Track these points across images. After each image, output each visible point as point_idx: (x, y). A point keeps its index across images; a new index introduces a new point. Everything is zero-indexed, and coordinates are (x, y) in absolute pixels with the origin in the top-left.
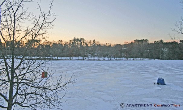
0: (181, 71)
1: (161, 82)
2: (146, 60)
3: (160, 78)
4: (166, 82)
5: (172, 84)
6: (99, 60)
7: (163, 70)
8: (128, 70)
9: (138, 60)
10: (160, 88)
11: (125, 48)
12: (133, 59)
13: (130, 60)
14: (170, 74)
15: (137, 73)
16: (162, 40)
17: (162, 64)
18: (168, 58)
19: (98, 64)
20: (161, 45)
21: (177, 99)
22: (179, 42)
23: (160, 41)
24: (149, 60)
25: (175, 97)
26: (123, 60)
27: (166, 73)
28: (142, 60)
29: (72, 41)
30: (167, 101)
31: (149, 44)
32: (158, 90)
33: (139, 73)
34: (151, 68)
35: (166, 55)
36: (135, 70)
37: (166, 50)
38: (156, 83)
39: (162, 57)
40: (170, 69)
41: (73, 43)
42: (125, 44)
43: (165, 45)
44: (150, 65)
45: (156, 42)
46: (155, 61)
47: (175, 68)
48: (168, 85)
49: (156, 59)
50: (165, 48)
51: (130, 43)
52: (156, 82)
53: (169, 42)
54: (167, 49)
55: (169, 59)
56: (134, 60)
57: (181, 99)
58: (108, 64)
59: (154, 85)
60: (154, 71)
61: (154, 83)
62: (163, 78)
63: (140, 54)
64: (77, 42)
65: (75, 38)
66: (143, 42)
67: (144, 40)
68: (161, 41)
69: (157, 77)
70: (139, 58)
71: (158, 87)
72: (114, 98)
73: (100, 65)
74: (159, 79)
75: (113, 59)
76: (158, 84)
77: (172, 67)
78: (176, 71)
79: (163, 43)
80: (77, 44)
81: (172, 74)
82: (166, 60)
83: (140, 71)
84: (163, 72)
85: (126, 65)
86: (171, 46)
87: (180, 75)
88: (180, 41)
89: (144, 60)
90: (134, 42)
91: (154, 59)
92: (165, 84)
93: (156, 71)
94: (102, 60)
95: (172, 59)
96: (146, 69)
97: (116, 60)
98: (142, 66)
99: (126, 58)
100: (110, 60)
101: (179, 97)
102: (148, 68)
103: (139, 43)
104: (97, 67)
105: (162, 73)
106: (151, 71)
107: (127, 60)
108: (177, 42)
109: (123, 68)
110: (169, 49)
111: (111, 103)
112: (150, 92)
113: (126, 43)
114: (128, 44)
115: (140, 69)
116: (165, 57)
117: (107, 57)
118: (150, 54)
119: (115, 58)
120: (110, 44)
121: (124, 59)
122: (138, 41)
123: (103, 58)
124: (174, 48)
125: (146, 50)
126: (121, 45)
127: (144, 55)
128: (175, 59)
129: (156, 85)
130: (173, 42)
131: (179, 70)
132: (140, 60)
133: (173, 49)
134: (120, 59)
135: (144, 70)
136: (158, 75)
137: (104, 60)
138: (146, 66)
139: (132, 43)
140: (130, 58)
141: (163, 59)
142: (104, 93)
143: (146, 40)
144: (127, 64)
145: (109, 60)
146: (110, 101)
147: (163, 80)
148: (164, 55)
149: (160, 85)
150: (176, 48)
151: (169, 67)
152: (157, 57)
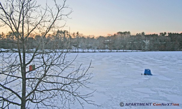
0: (163, 62)
1: (148, 73)
2: (129, 52)
3: (147, 69)
4: (152, 73)
5: (157, 74)
6: (83, 52)
7: (146, 61)
8: (114, 62)
9: (121, 52)
10: (148, 79)
11: (108, 40)
12: (116, 50)
13: (114, 52)
14: (154, 64)
15: (123, 64)
16: (143, 32)
18: (149, 49)
19: (83, 56)
20: (143, 37)
21: (165, 88)
22: (159, 34)
23: (142, 33)
24: (131, 51)
25: (163, 86)
26: (106, 52)
27: (150, 64)
28: (125, 52)
29: (56, 34)
30: (157, 90)
31: (131, 36)
32: (146, 80)
33: (125, 64)
34: (135, 59)
35: (148, 47)
36: (120, 61)
37: (147, 42)
38: (143, 74)
39: (144, 49)
40: (152, 60)
41: (56, 35)
42: (108, 37)
43: (147, 38)
44: (133, 57)
45: (138, 34)
46: (137, 52)
47: (157, 59)
49: (138, 51)
50: (147, 40)
51: (113, 35)
52: (143, 72)
53: (150, 35)
54: (148, 41)
55: (151, 50)
56: (117, 52)
57: (168, 88)
58: (93, 56)
60: (138, 62)
61: (142, 74)
63: (123, 46)
64: (60, 34)
65: (58, 30)
66: (126, 34)
67: (126, 32)
68: (143, 33)
70: (122, 49)
71: (145, 77)
72: (106, 89)
73: (86, 57)
75: (97, 50)
76: (145, 74)
77: (154, 58)
78: (158, 62)
79: (145, 35)
80: (61, 36)
81: (156, 65)
82: (148, 51)
83: (126, 63)
84: (147, 63)
85: (110, 57)
86: (152, 38)
87: (163, 65)
88: (160, 34)
89: (127, 52)
90: (117, 34)
91: (136, 51)
92: (152, 75)
93: (140, 62)
94: (86, 52)
95: (153, 51)
96: (131, 61)
97: (100, 52)
98: (126, 57)
99: (110, 50)
100: (95, 52)
101: (167, 86)
102: (132, 59)
103: (121, 35)
104: (83, 59)
105: (146, 64)
106: (136, 62)
107: (111, 52)
108: (157, 35)
109: (108, 60)
110: (151, 41)
111: (105, 94)
112: (139, 83)
113: (109, 35)
114: (111, 36)
115: (125, 61)
116: (147, 48)
117: (91, 49)
118: (132, 46)
119: (99, 50)
120: (93, 36)
121: (107, 50)
122: (121, 33)
123: (87, 50)
124: (154, 40)
125: (129, 42)
126: (104, 37)
127: (127, 47)
128: (156, 50)
129: (143, 76)
130: (153, 35)
131: (161, 60)
132: (123, 52)
134: (104, 50)
135: (129, 62)
136: (143, 66)
137: (88, 52)
138: (130, 58)
139: (115, 35)
140: (113, 50)
141: (144, 50)
142: (95, 84)
143: (129, 33)
144: (112, 56)
145: (93, 52)
146: (104, 93)
147: (150, 71)
148: (146, 47)
149: (147, 75)
150: (156, 40)
151: (151, 59)
152: (139, 49)
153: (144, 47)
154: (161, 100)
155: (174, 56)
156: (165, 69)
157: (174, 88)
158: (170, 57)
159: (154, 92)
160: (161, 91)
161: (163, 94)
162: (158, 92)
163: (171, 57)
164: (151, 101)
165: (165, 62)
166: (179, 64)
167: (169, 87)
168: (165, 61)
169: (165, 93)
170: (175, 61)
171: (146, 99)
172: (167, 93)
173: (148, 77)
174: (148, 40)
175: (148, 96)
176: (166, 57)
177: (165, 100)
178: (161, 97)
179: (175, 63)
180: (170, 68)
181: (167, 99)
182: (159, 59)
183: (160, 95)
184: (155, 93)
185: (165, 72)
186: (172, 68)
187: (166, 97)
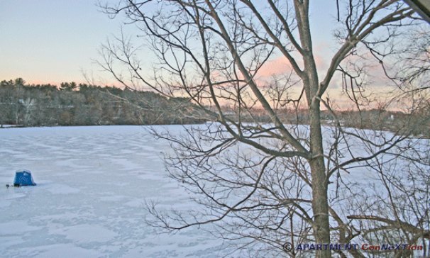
0: (65, 152)
1: (23, 180)
3: (22, 171)
4: (35, 179)
5: (49, 181)
7: (24, 151)
10: (24, 195)
14: (42, 158)
16: (20, 79)
17: (22, 137)
18: (34, 122)
20: (20, 91)
21: (63, 212)
22: (59, 87)
23: (17, 80)
25: (58, 208)
27: (34, 159)
30: (43, 221)
32: (19, 199)
35: (31, 116)
37: (30, 104)
38: (13, 184)
39: (21, 120)
40: (40, 148)
43: (28, 93)
45: (5, 81)
46: (2, 129)
47: (51, 145)
48: (40, 185)
49: (4, 126)
50: (29, 99)
52: (12, 180)
53: (38, 86)
54: (33, 101)
55: (38, 124)
57: (71, 211)
59: (6, 189)
60: (2, 155)
61: (8, 186)
62: (28, 169)
68: (19, 81)
69: (12, 169)
71: (18, 192)
74: (19, 175)
76: (17, 185)
77: (45, 143)
78: (54, 151)
79: (24, 87)
81: (48, 158)
82: (30, 126)
84: (26, 156)
86: (41, 95)
87: (64, 159)
88: (62, 85)
92: (35, 185)
93: (8, 155)
95: (43, 126)
101: (68, 208)
105: (22, 159)
108: (55, 87)
110: (38, 101)
116: (29, 119)
124: (48, 99)
128: (51, 124)
129: (12, 189)
130: (46, 86)
131: (60, 148)
133: (46, 101)
136: (13, 164)
141: (22, 125)
147: (30, 174)
148: (26, 116)
149: (22, 187)
150: (53, 99)
151: (38, 144)
152: (7, 120)
153: (22, 117)
154: (52, 243)
155: (90, 137)
156: (68, 167)
157: (84, 210)
158: (81, 138)
159: (36, 228)
160: (54, 221)
161: (58, 228)
162: (46, 224)
163: (84, 139)
164: (25, 251)
165: (68, 152)
166: (100, 153)
167: (73, 208)
168: (71, 148)
169: (62, 225)
170: (91, 148)
171: (13, 251)
172: (67, 223)
173: (24, 193)
174: (31, 99)
175: (19, 241)
176: (74, 140)
177: (61, 242)
178: (52, 236)
179: (90, 152)
180: (80, 165)
181: (67, 238)
182: (56, 145)
183: (51, 232)
184: (40, 228)
185: (67, 174)
186: (84, 164)
187: (64, 233)
